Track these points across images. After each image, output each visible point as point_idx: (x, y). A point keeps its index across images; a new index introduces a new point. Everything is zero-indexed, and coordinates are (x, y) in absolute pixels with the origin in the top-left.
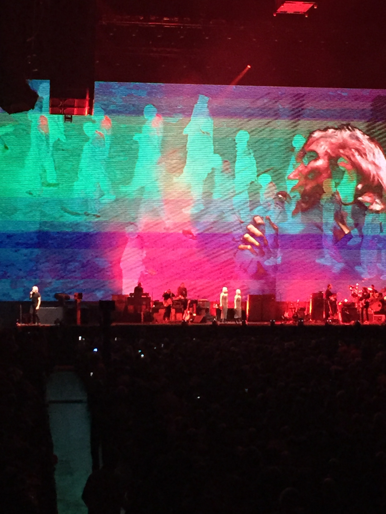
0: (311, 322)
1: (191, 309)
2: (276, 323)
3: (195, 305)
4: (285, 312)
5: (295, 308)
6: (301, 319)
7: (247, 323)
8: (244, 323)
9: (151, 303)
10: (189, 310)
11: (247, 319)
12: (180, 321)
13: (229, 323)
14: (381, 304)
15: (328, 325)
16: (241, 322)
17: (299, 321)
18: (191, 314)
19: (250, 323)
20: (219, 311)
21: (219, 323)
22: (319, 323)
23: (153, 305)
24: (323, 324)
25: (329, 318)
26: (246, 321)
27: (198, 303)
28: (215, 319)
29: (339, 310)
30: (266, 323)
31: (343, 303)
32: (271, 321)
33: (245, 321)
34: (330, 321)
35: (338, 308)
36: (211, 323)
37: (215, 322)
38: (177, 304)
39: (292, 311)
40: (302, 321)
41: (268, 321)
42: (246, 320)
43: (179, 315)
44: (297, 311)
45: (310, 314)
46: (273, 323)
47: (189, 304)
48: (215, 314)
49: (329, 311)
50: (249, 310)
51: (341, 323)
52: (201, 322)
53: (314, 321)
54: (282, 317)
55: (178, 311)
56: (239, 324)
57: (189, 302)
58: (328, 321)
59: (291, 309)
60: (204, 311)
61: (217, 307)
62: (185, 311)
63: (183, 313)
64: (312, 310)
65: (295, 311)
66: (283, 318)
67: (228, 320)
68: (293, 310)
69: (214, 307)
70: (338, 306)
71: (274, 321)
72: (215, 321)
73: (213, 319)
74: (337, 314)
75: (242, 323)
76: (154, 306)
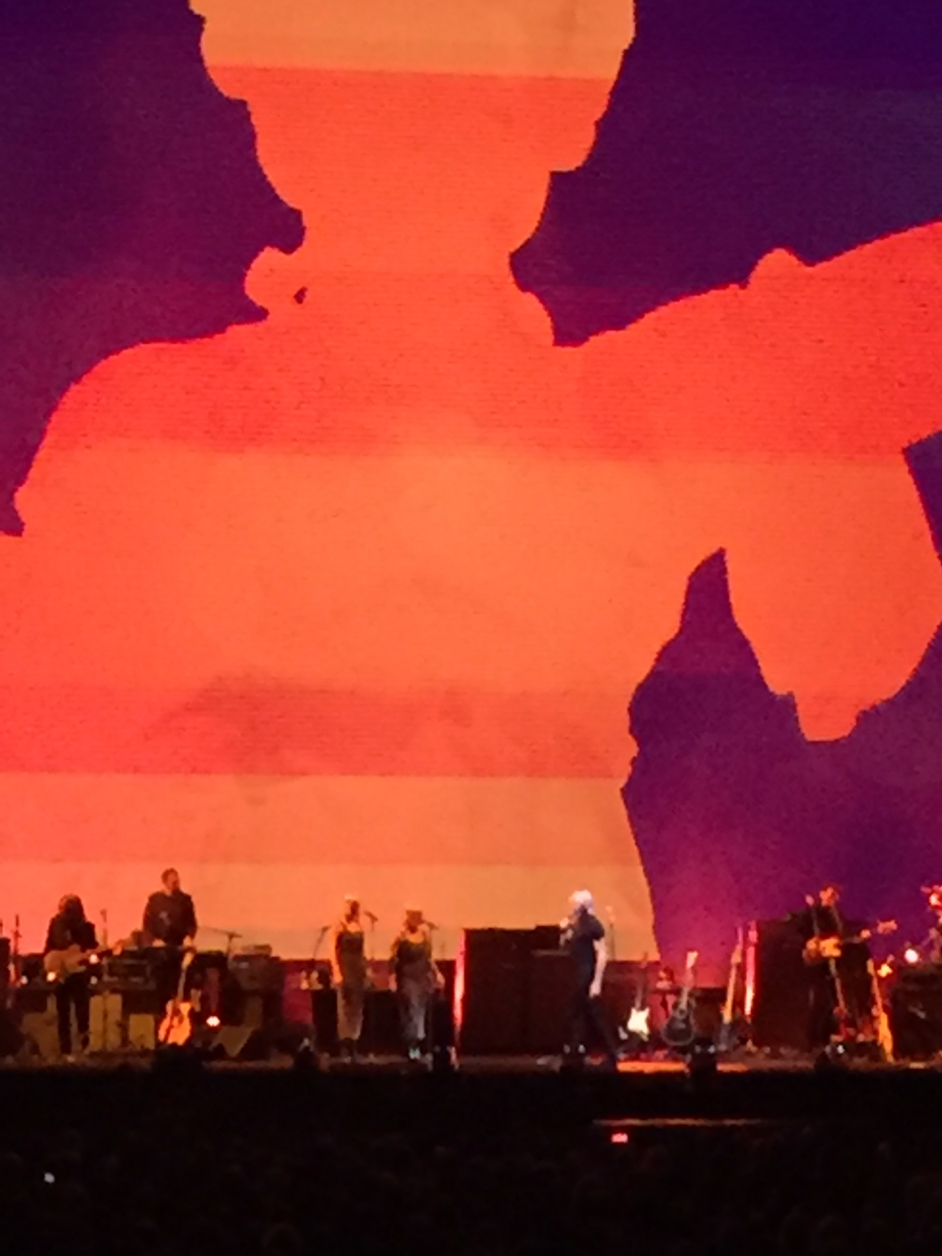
0: (749, 1054)
1: (196, 994)
2: (588, 1060)
3: (213, 975)
4: (634, 1011)
5: (677, 992)
6: (706, 1042)
7: (455, 1060)
8: (442, 1058)
9: (12, 968)
10: (187, 998)
11: (457, 1038)
12: (145, 1052)
13: (372, 1058)
15: (830, 1072)
17: (698, 1049)
18: (197, 1019)
20: (324, 1000)
21: (325, 1060)
22: (793, 1060)
23: (18, 978)
24: (806, 1064)
25: (835, 1038)
26: (452, 1052)
27: (231, 965)
28: (306, 1042)
29: (879, 1000)
30: (541, 1061)
31: (900, 967)
32: (567, 1049)
33: (448, 1048)
34: (841, 1049)
35: (876, 990)
36: (287, 1062)
37: (306, 1059)
38: (135, 970)
39: (664, 1004)
40: (712, 1050)
42: (452, 1044)
43: (140, 1025)
44: (689, 1005)
45: (749, 1021)
47: (189, 968)
48: (309, 1018)
49: (837, 1004)
50: (465, 1000)
51: (891, 1061)
52: (247, 1053)
53: (767, 1050)
54: (621, 1030)
55: (133, 1004)
56: (422, 1066)
57: (187, 960)
58: (828, 1049)
59: (663, 993)
60: (254, 1008)
61: (319, 987)
62: (169, 1007)
63: (160, 1014)
64: (755, 1001)
65: (675, 1006)
66: (623, 1036)
67: (362, 1046)
68: (671, 999)
69: (304, 985)
70: (875, 982)
71: (582, 1048)
72: (307, 1048)
73: (301, 1041)
74: (873, 1019)
75: (434, 1062)
76: (24, 980)
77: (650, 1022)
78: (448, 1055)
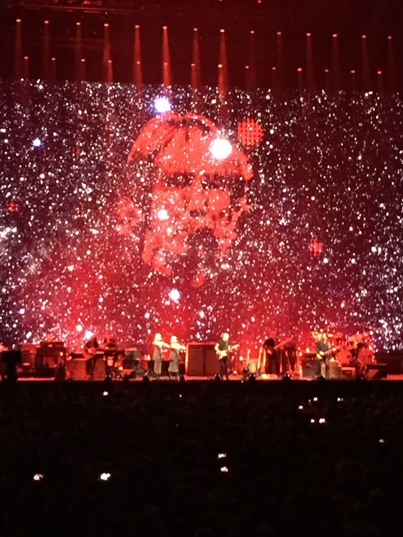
7: (186, 378)
8: (182, 379)
9: (67, 354)
11: (186, 373)
13: (164, 378)
14: (350, 354)
16: (179, 378)
19: (190, 378)
20: (151, 364)
21: (151, 379)
26: (184, 376)
27: (126, 353)
28: (146, 374)
30: (210, 378)
37: (146, 378)
41: (212, 375)
42: (184, 374)
48: (147, 367)
50: (188, 363)
51: (301, 378)
52: (129, 377)
56: (176, 381)
60: (133, 364)
61: (150, 359)
64: (266, 363)
67: (162, 375)
69: (146, 359)
71: (219, 375)
72: (146, 376)
73: (144, 374)
74: (297, 367)
76: (70, 358)
78: (184, 378)
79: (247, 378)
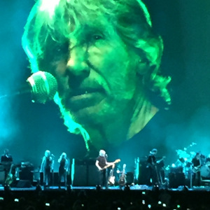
2: (101, 188)
7: (72, 188)
8: (69, 188)
13: (53, 188)
16: (66, 188)
17: (126, 186)
19: (75, 188)
24: (150, 189)
25: (156, 183)
27: (22, 167)
29: (167, 176)
30: (92, 188)
31: (171, 168)
32: (97, 186)
36: (34, 188)
41: (94, 186)
42: (71, 184)
45: (137, 180)
46: (98, 188)
53: (141, 186)
64: (139, 175)
66: (109, 183)
71: (100, 186)
77: (115, 180)
79: (123, 188)
